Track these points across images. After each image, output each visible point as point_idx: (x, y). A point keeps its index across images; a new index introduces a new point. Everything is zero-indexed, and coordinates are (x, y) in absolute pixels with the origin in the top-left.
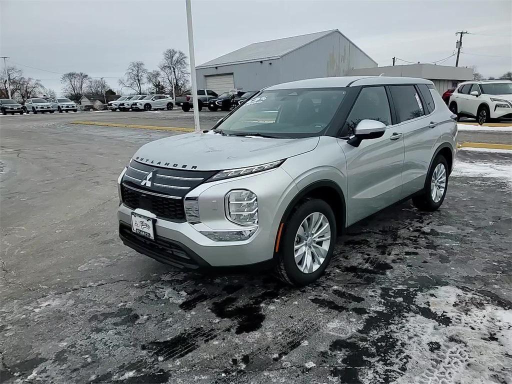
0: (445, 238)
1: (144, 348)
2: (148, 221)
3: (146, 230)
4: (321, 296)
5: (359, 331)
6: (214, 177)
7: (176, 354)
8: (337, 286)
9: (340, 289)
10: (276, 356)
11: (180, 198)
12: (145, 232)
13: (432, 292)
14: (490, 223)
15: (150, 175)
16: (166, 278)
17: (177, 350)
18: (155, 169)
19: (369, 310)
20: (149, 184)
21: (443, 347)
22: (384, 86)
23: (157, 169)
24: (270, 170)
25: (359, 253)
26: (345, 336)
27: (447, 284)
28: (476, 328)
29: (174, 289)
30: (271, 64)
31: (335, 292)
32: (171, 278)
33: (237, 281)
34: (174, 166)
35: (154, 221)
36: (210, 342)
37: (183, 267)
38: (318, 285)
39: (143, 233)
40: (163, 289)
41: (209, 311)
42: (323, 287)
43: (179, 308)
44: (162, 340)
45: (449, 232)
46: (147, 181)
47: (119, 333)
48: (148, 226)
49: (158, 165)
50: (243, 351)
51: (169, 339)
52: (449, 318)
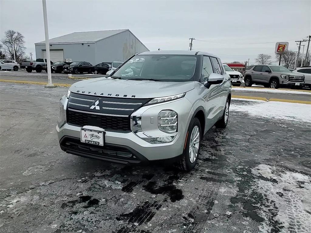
0: (241, 141)
1: (118, 219)
2: (98, 133)
3: (96, 140)
4: (203, 176)
5: (238, 191)
6: (150, 102)
7: (144, 219)
8: (207, 169)
9: (210, 170)
10: (206, 211)
11: (127, 116)
12: (94, 142)
13: (257, 168)
14: (255, 133)
15: (97, 103)
16: (98, 174)
17: (143, 217)
18: (100, 98)
19: (234, 180)
20: (98, 108)
21: (284, 194)
22: (209, 57)
23: (102, 98)
24: (180, 99)
25: (204, 151)
26: (233, 195)
27: (260, 163)
28: (291, 183)
29: (109, 180)
30: (89, 46)
31: (208, 172)
32: (101, 174)
33: (147, 172)
34: (116, 96)
35: (104, 133)
36: (160, 209)
37: (127, 162)
38: (197, 170)
39: (92, 143)
40: (101, 181)
41: (144, 191)
42: (200, 170)
43: (122, 192)
44: (127, 213)
45: (240, 138)
46: (96, 106)
47: (92, 213)
48: (98, 137)
49: (102, 95)
50: (185, 211)
51: (131, 211)
52: (275, 180)
